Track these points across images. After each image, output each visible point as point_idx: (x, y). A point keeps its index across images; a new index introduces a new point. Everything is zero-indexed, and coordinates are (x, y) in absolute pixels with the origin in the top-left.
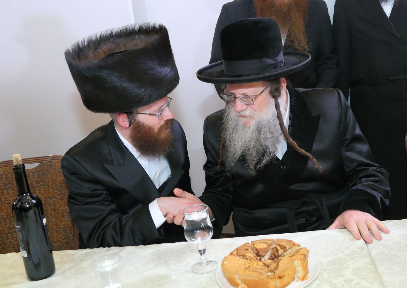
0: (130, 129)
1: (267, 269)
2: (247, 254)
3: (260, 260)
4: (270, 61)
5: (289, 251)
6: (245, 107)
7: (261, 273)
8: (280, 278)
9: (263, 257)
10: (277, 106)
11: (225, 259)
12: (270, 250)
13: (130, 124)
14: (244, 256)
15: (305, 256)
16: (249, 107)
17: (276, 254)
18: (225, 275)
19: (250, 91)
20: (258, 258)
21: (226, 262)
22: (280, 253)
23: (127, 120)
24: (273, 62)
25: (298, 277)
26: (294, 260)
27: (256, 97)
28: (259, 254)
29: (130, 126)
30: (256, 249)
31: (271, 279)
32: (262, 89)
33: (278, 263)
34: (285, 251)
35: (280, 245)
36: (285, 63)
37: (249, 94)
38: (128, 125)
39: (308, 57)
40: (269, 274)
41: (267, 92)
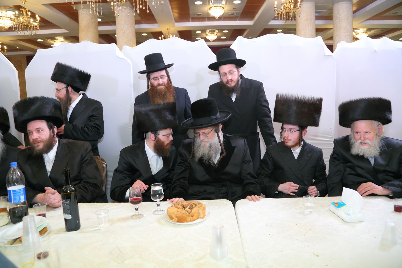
0: (154, 141)
1: (187, 212)
2: (178, 207)
3: (184, 209)
4: (214, 117)
5: (197, 206)
6: (204, 138)
7: (184, 214)
8: (192, 216)
9: (186, 208)
10: (218, 137)
11: (169, 208)
12: (189, 206)
13: (155, 139)
14: (177, 207)
15: (204, 208)
16: (206, 138)
17: (192, 207)
18: (168, 215)
19: (206, 131)
20: (183, 208)
21: (169, 209)
22: (193, 207)
23: (154, 138)
24: (215, 117)
25: (200, 217)
26: (199, 209)
27: (209, 133)
28: (184, 207)
29: (155, 140)
30: (183, 205)
31: (188, 216)
32: (211, 129)
33: (192, 210)
34: (196, 206)
35: (194, 204)
36: (220, 117)
37: (206, 132)
38: (154, 140)
39: (230, 113)
40: (188, 214)
41: (213, 130)
